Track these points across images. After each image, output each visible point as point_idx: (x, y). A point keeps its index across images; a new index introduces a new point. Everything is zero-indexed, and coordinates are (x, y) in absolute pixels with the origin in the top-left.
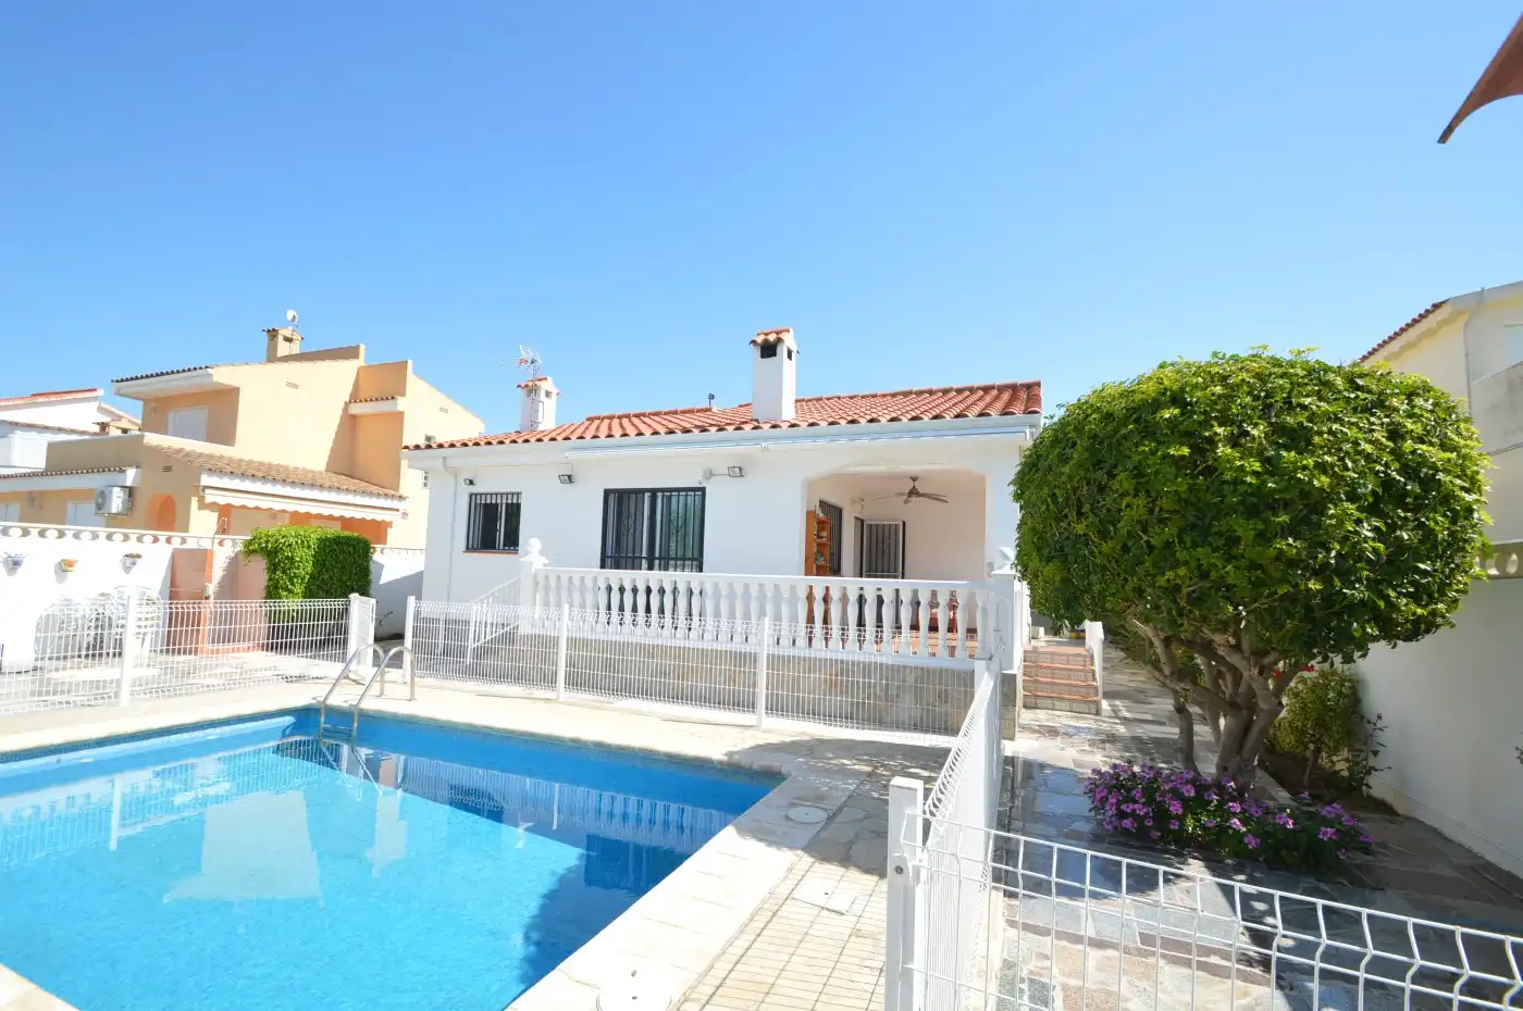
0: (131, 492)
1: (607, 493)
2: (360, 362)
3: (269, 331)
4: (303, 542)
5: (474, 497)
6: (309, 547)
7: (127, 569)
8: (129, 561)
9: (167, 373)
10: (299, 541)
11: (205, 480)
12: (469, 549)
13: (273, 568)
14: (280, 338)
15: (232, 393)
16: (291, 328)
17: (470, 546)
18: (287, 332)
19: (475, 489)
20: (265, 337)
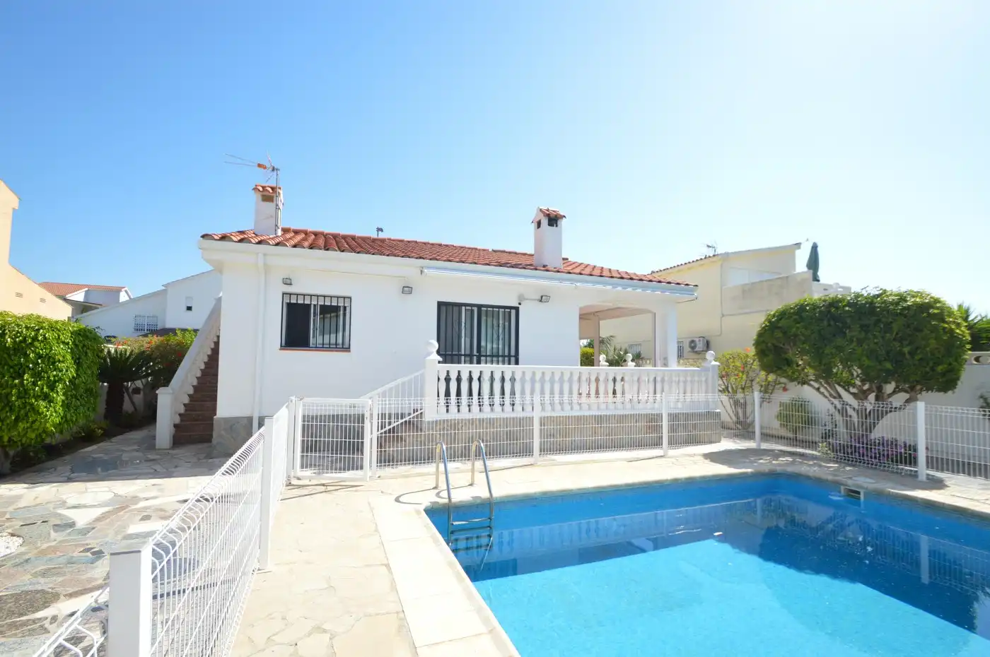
1: (440, 304)
5: (286, 296)
12: (282, 346)
17: (283, 343)
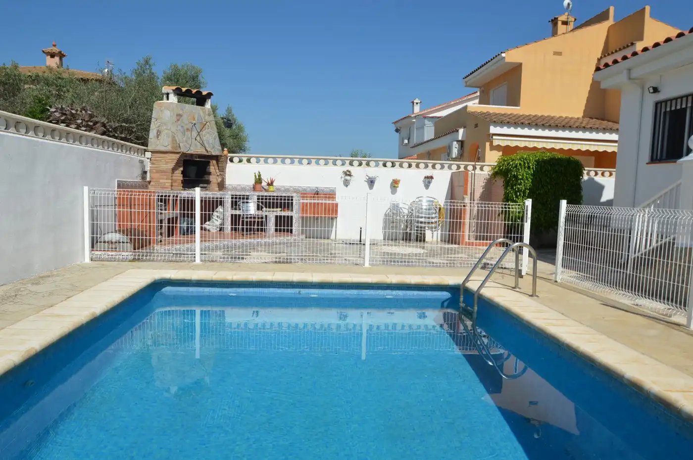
0: (462, 143)
2: (610, 22)
3: (552, 20)
4: (525, 163)
5: (659, 105)
6: (529, 168)
7: (427, 186)
8: (427, 180)
9: (485, 64)
10: (522, 163)
11: (493, 130)
12: (654, 160)
13: (507, 184)
14: (560, 23)
15: (517, 69)
16: (566, 14)
17: (655, 157)
18: (563, 18)
19: (661, 97)
20: (550, 25)
